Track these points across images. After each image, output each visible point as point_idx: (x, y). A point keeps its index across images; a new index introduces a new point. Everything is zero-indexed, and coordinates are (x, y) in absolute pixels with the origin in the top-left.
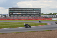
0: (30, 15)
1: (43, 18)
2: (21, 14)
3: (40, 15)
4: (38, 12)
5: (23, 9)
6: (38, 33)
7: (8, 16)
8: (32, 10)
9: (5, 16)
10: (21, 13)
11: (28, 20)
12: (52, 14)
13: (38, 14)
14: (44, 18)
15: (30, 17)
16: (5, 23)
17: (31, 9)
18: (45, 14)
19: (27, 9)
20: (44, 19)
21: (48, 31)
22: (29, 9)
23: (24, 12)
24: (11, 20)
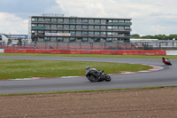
0: (98, 40)
1: (139, 48)
2: (69, 35)
3: (127, 40)
4: (121, 29)
5: (76, 19)
6: (121, 94)
7: (30, 41)
8: (104, 23)
9: (20, 40)
10: (69, 31)
11: (91, 53)
12: (166, 38)
13: (123, 36)
14: (141, 48)
15: (97, 45)
16: (18, 61)
17: (100, 19)
18: (143, 37)
19: (88, 19)
20: (139, 52)
21: (153, 88)
22: (94, 19)
23: (79, 28)
24: (38, 52)
